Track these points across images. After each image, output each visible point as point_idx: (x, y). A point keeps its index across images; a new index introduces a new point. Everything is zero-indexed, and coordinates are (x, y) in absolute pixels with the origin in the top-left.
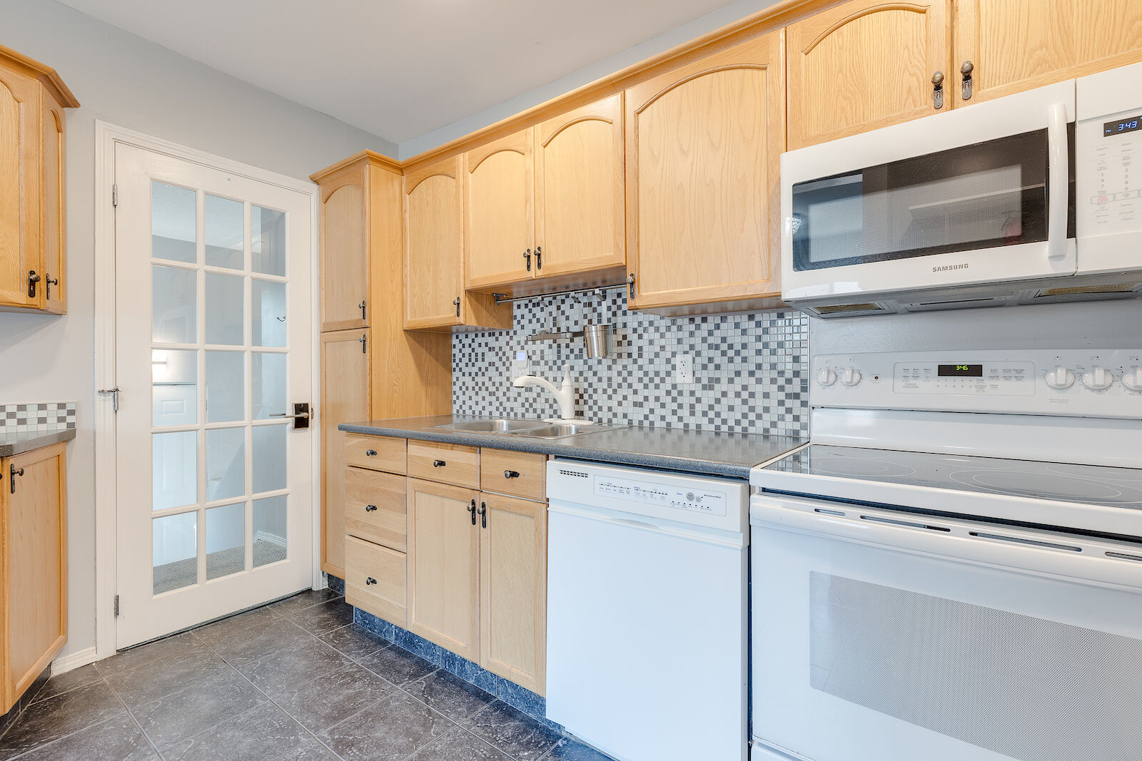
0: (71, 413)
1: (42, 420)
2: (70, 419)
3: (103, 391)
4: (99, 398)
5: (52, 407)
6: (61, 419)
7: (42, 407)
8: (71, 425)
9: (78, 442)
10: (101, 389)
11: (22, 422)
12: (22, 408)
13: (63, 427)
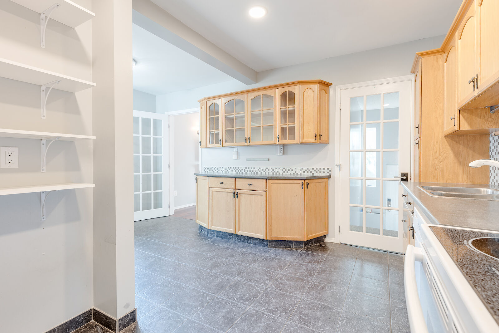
0: (330, 171)
1: (324, 172)
2: (330, 173)
3: (337, 165)
4: (336, 167)
5: (326, 169)
6: (328, 172)
7: (324, 169)
8: (330, 174)
9: (331, 179)
10: (336, 164)
11: (320, 172)
12: (320, 169)
13: (328, 175)
